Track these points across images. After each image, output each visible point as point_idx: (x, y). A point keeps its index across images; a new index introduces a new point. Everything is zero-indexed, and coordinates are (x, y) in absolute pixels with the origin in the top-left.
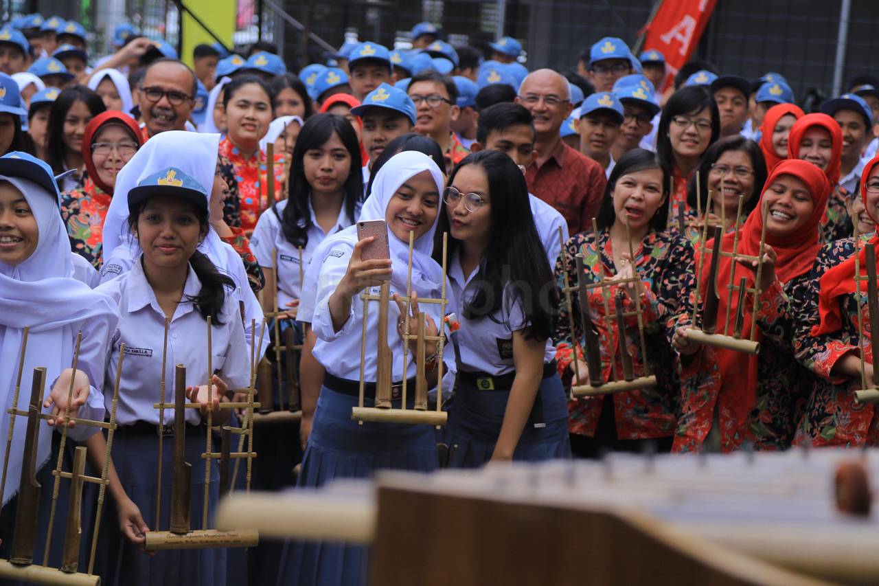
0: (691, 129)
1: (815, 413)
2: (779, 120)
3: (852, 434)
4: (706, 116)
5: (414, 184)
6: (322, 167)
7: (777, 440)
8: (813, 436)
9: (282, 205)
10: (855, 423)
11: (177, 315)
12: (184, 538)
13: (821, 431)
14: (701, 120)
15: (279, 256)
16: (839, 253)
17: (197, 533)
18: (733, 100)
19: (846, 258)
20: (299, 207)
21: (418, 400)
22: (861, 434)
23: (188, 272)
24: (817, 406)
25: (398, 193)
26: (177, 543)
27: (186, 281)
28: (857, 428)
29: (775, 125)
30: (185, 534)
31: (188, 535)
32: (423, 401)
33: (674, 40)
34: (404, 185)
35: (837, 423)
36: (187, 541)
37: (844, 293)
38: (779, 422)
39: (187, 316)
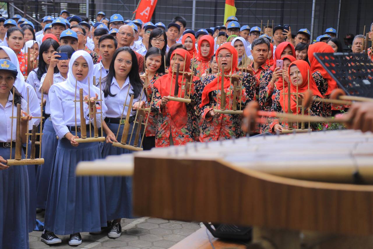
0: (158, 42)
1: (204, 127)
2: (186, 39)
3: (215, 133)
4: (162, 37)
5: (78, 61)
6: (48, 56)
7: (189, 133)
8: (203, 134)
9: (36, 70)
10: (215, 129)
11: (6, 106)
12: (20, 161)
13: (206, 132)
14: (160, 39)
15: (36, 86)
16: (210, 79)
17: (23, 160)
18: (175, 31)
19: (212, 80)
20: (43, 71)
21: (95, 134)
22: (217, 132)
23: (9, 93)
24: (204, 125)
25: (74, 64)
26: (18, 163)
27: (9, 96)
28: (216, 131)
29: (185, 40)
30: (20, 160)
31: (21, 160)
32: (97, 134)
33: (144, 14)
34: (75, 62)
35: (210, 129)
36: (21, 162)
37: (211, 91)
38: (189, 128)
39: (10, 106)
